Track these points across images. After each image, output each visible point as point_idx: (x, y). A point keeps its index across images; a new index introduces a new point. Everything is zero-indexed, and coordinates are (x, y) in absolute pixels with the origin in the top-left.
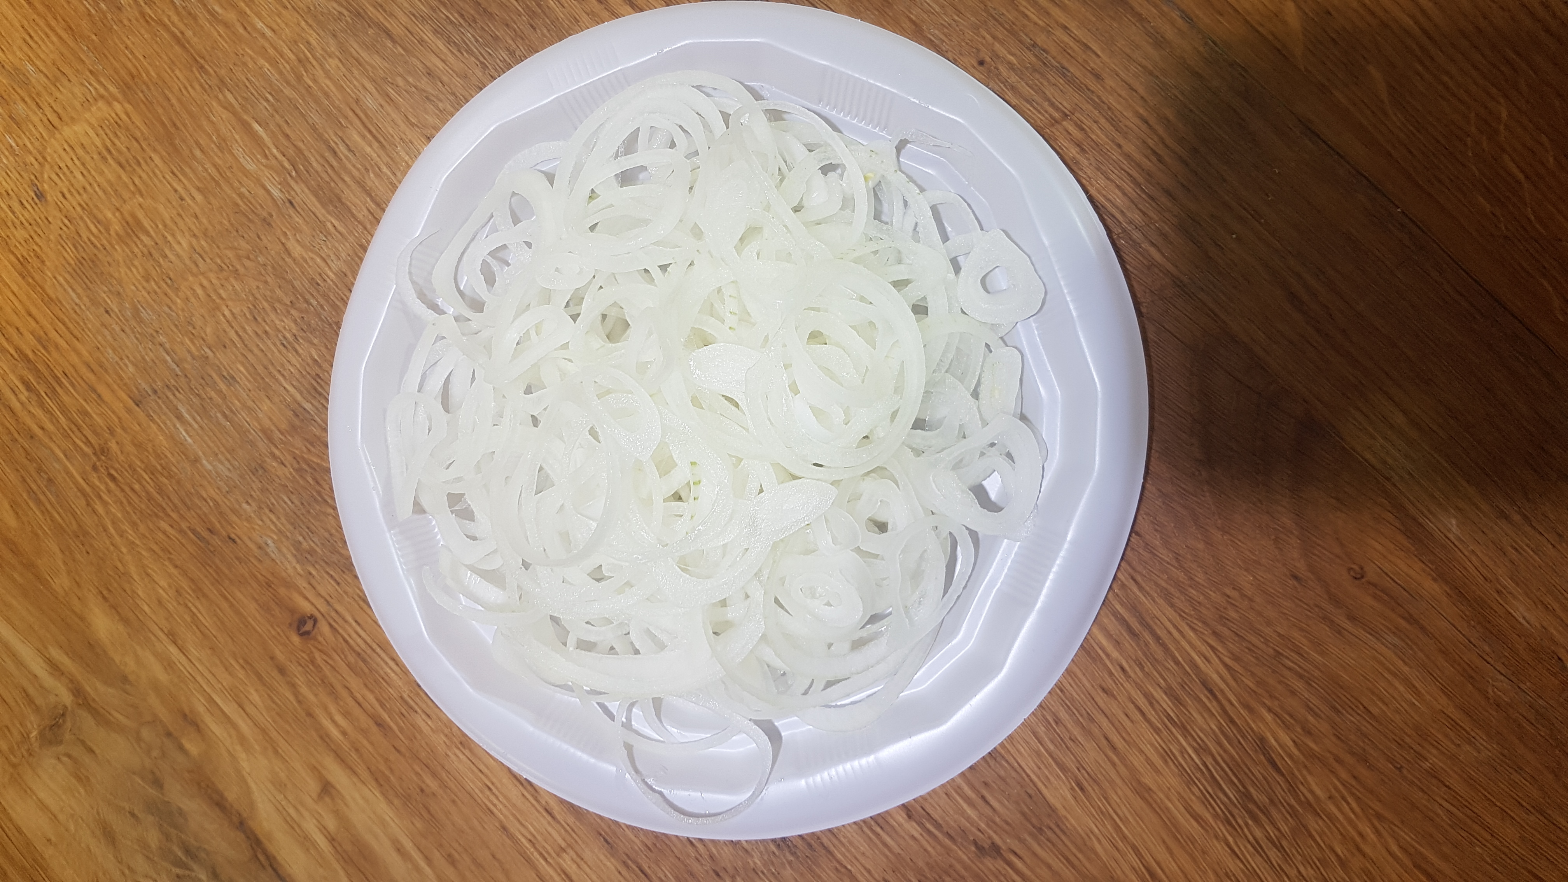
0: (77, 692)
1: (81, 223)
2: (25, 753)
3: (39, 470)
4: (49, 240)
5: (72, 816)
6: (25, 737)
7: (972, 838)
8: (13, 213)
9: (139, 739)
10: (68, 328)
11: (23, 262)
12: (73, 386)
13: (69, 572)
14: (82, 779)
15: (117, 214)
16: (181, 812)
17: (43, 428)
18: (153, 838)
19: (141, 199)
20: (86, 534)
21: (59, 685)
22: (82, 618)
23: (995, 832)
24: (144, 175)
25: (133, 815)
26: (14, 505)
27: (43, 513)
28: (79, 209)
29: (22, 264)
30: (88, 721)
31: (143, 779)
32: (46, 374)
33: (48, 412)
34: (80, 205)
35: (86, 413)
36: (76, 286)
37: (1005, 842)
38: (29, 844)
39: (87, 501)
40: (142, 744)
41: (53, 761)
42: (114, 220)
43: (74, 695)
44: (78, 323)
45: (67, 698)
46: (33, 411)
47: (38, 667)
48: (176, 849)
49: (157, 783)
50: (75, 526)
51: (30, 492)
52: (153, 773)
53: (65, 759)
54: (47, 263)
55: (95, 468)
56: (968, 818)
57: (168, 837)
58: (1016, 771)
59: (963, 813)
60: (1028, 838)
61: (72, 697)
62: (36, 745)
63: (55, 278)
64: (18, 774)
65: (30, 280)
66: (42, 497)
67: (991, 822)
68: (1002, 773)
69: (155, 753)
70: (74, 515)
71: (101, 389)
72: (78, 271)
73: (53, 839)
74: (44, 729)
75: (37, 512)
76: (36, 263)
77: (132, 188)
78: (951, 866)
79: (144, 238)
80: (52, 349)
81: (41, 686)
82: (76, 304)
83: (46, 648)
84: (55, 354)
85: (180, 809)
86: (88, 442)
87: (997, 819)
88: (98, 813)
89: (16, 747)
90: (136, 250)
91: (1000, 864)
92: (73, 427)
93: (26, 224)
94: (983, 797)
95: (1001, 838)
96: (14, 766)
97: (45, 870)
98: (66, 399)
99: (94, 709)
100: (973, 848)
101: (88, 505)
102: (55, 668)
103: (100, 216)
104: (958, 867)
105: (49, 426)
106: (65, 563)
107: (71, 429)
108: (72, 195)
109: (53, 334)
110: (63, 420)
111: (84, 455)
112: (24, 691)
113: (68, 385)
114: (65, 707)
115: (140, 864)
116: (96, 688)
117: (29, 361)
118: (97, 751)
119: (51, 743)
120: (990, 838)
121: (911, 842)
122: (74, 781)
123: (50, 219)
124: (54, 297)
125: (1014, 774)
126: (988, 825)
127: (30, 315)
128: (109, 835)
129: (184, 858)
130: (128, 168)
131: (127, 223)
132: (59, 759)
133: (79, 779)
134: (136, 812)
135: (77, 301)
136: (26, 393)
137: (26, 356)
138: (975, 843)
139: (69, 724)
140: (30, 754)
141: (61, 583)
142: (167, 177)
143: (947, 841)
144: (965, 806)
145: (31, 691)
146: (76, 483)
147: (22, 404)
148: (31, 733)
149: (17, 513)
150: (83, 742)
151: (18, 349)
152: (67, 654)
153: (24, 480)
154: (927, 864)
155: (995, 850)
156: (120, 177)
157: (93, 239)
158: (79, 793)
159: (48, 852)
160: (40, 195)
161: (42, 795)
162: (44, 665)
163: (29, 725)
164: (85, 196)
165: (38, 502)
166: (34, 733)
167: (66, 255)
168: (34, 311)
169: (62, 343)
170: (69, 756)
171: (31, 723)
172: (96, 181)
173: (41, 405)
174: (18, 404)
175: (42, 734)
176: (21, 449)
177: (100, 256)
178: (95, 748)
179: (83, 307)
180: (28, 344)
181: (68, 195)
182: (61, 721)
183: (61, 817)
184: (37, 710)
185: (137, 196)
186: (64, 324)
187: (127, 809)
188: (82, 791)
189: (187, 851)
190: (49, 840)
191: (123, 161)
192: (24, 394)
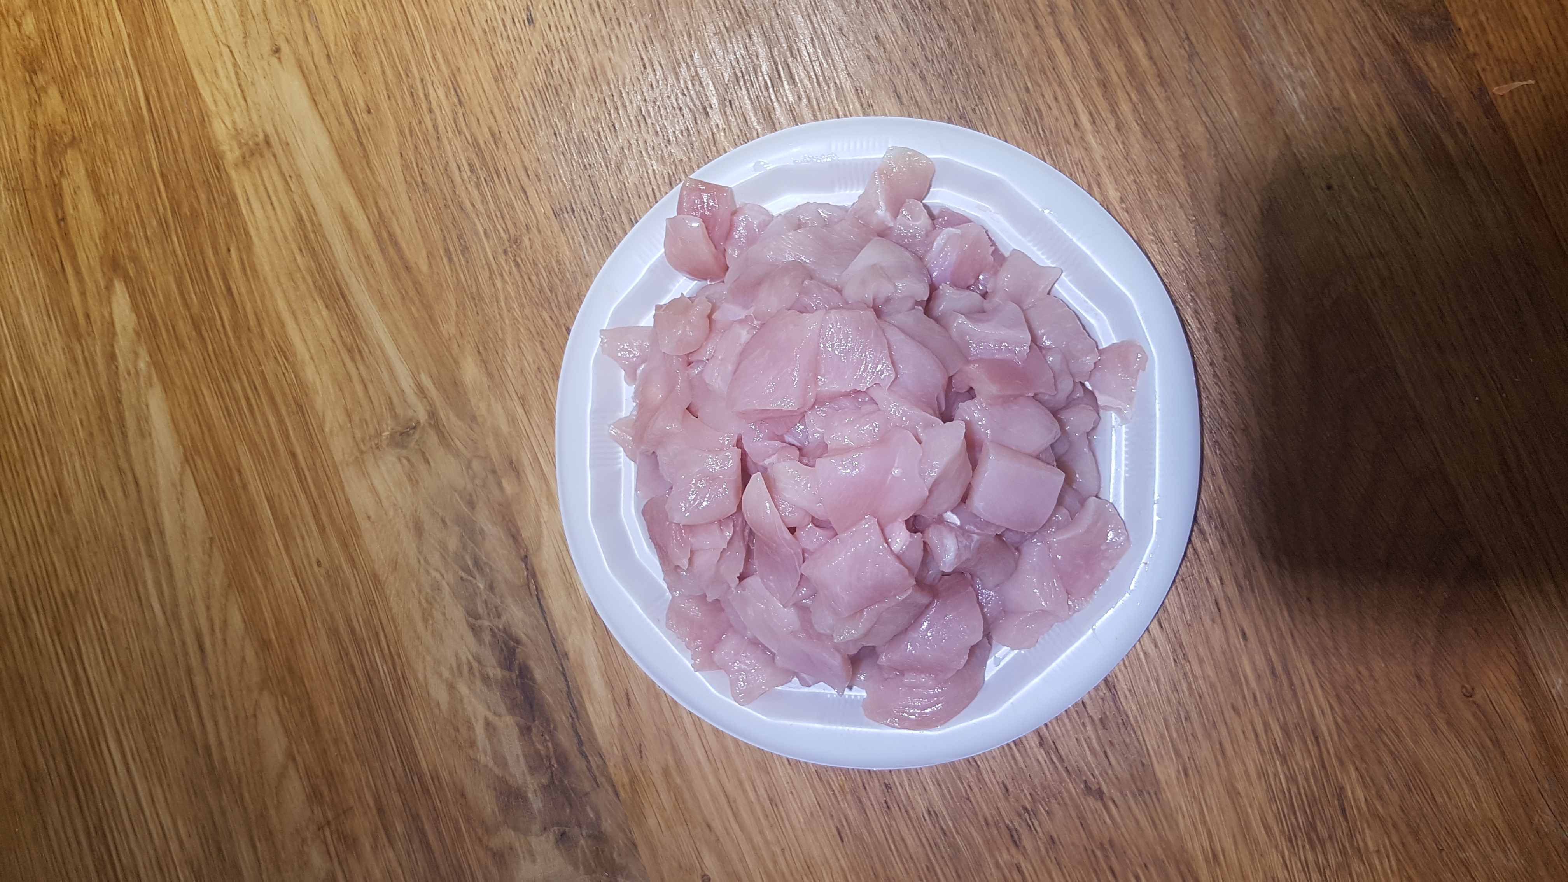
0: (432, 414)
1: (556, 54)
2: (374, 446)
3: (460, 237)
4: (527, 59)
5: (395, 505)
6: (379, 434)
7: (1084, 778)
8: (505, 26)
9: (469, 466)
10: (519, 135)
11: (499, 68)
12: (509, 182)
13: (457, 323)
14: (414, 481)
15: (589, 59)
16: (482, 531)
17: (473, 205)
18: (453, 544)
19: (611, 54)
20: (481, 298)
21: (420, 404)
22: (456, 362)
23: (1105, 781)
24: (620, 36)
25: (443, 521)
26: (430, 256)
27: (452, 270)
28: (559, 43)
29: (498, 70)
30: (433, 439)
31: (461, 497)
32: (490, 165)
33: (482, 194)
34: (561, 41)
35: (513, 207)
36: (537, 104)
37: (1110, 791)
38: (352, 514)
39: (491, 274)
40: (470, 471)
41: (394, 459)
42: (584, 61)
43: (429, 416)
44: (529, 134)
45: (423, 416)
46: (470, 189)
47: (407, 384)
48: (468, 558)
49: (472, 505)
50: (474, 290)
51: (447, 250)
52: (470, 495)
53: (405, 462)
54: (519, 77)
55: (505, 252)
56: (1088, 764)
57: (464, 547)
58: (1139, 742)
59: (1084, 758)
60: (1128, 795)
61: (427, 417)
62: (384, 444)
63: (522, 91)
64: (363, 459)
65: (501, 85)
66: (455, 259)
67: (1104, 773)
68: (1128, 740)
69: (478, 481)
70: (477, 280)
71: (531, 192)
72: (542, 93)
73: (373, 518)
74: (396, 432)
75: (448, 268)
76: (509, 73)
77: (608, 43)
78: (1060, 793)
79: (605, 88)
80: (501, 146)
81: (405, 401)
82: (533, 119)
83: (419, 373)
84: (502, 151)
85: (482, 529)
86: (506, 231)
87: (1110, 772)
88: (416, 511)
89: (368, 438)
90: (595, 95)
91: (1099, 805)
92: (498, 213)
93: (512, 40)
94: (1105, 752)
95: (1108, 787)
96: (362, 452)
97: (358, 537)
98: (500, 191)
99: (441, 432)
100: (1082, 786)
101: (491, 278)
102: (421, 391)
103: (574, 56)
104: (1065, 795)
105: (479, 206)
106: (457, 315)
107: (496, 215)
108: (557, 29)
109: (504, 134)
110: (492, 205)
111: (500, 238)
112: (390, 398)
113: (505, 180)
114: (418, 422)
115: (435, 558)
116: (449, 417)
117: (480, 149)
118: (432, 464)
119: (397, 445)
120: (1098, 783)
121: (1035, 764)
122: (405, 478)
123: (533, 43)
124: (516, 106)
125: (1137, 744)
126: (1101, 774)
127: (492, 113)
128: (418, 529)
129: (471, 567)
130: (609, 26)
131: (595, 69)
132: (399, 460)
133: (410, 479)
134: (447, 520)
135: (535, 116)
136: (469, 173)
137: (478, 144)
138: (1086, 782)
139: (417, 436)
140: (377, 448)
141: (449, 328)
142: (639, 45)
143: (1064, 774)
144: (1088, 753)
145: (395, 400)
146: (486, 257)
147: (463, 180)
148: (384, 432)
149: (430, 264)
150: (423, 454)
151: (472, 135)
152: (434, 384)
153: (445, 240)
154: (1042, 784)
155: (1100, 794)
156: (600, 30)
157: (562, 71)
158: (406, 490)
159: (365, 525)
160: (531, 20)
161: (377, 482)
162: (412, 385)
163: (385, 426)
164: (567, 35)
165: (450, 260)
166: (387, 433)
167: (536, 76)
168: (496, 111)
169: (510, 144)
170: (409, 460)
171: (387, 425)
172: (580, 27)
173: (478, 186)
174: (459, 179)
175: (392, 436)
176: (450, 215)
177: (564, 87)
178: (431, 461)
179: (537, 123)
180: (482, 136)
181: (553, 29)
182: (411, 432)
183: (385, 503)
184: (395, 416)
185: (610, 51)
186: (517, 131)
187: (440, 514)
188: (409, 489)
189: (476, 563)
190: (369, 518)
191: (607, 19)
192: (466, 174)
